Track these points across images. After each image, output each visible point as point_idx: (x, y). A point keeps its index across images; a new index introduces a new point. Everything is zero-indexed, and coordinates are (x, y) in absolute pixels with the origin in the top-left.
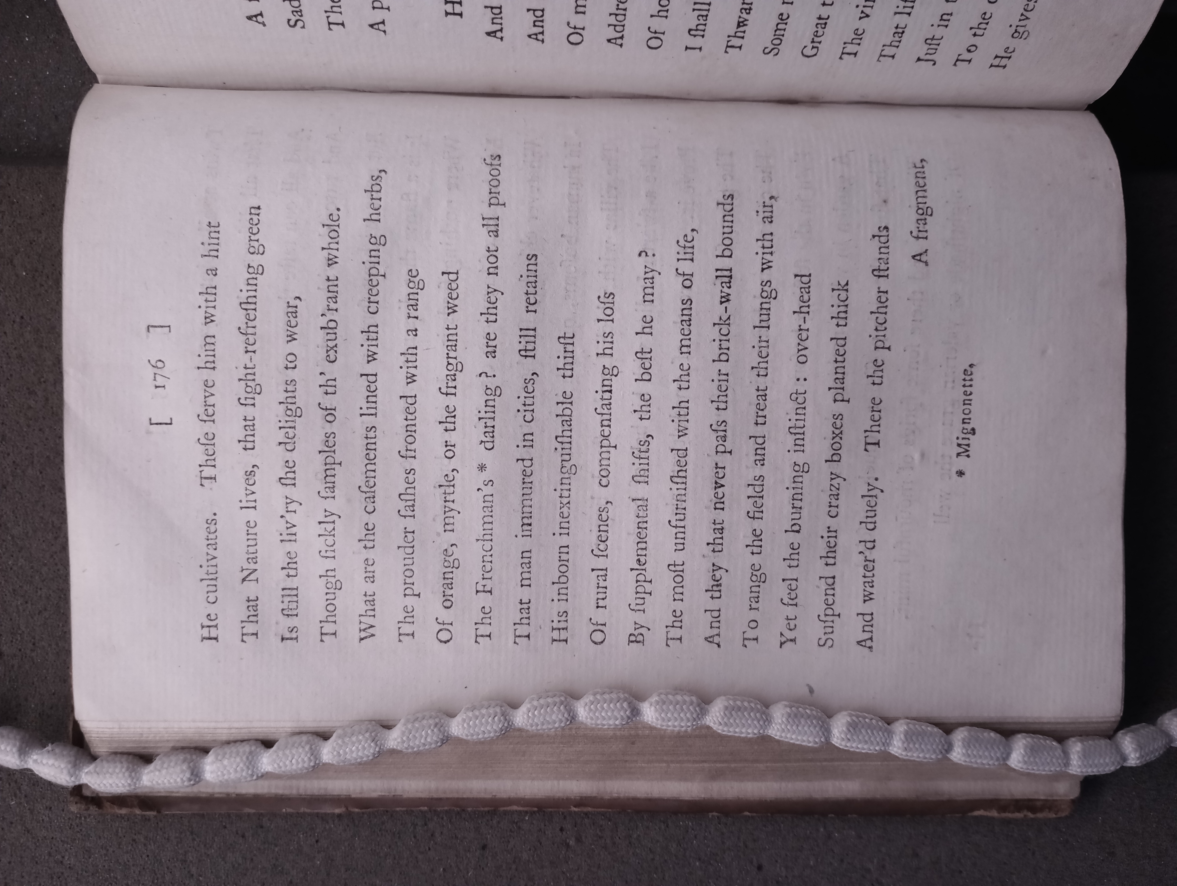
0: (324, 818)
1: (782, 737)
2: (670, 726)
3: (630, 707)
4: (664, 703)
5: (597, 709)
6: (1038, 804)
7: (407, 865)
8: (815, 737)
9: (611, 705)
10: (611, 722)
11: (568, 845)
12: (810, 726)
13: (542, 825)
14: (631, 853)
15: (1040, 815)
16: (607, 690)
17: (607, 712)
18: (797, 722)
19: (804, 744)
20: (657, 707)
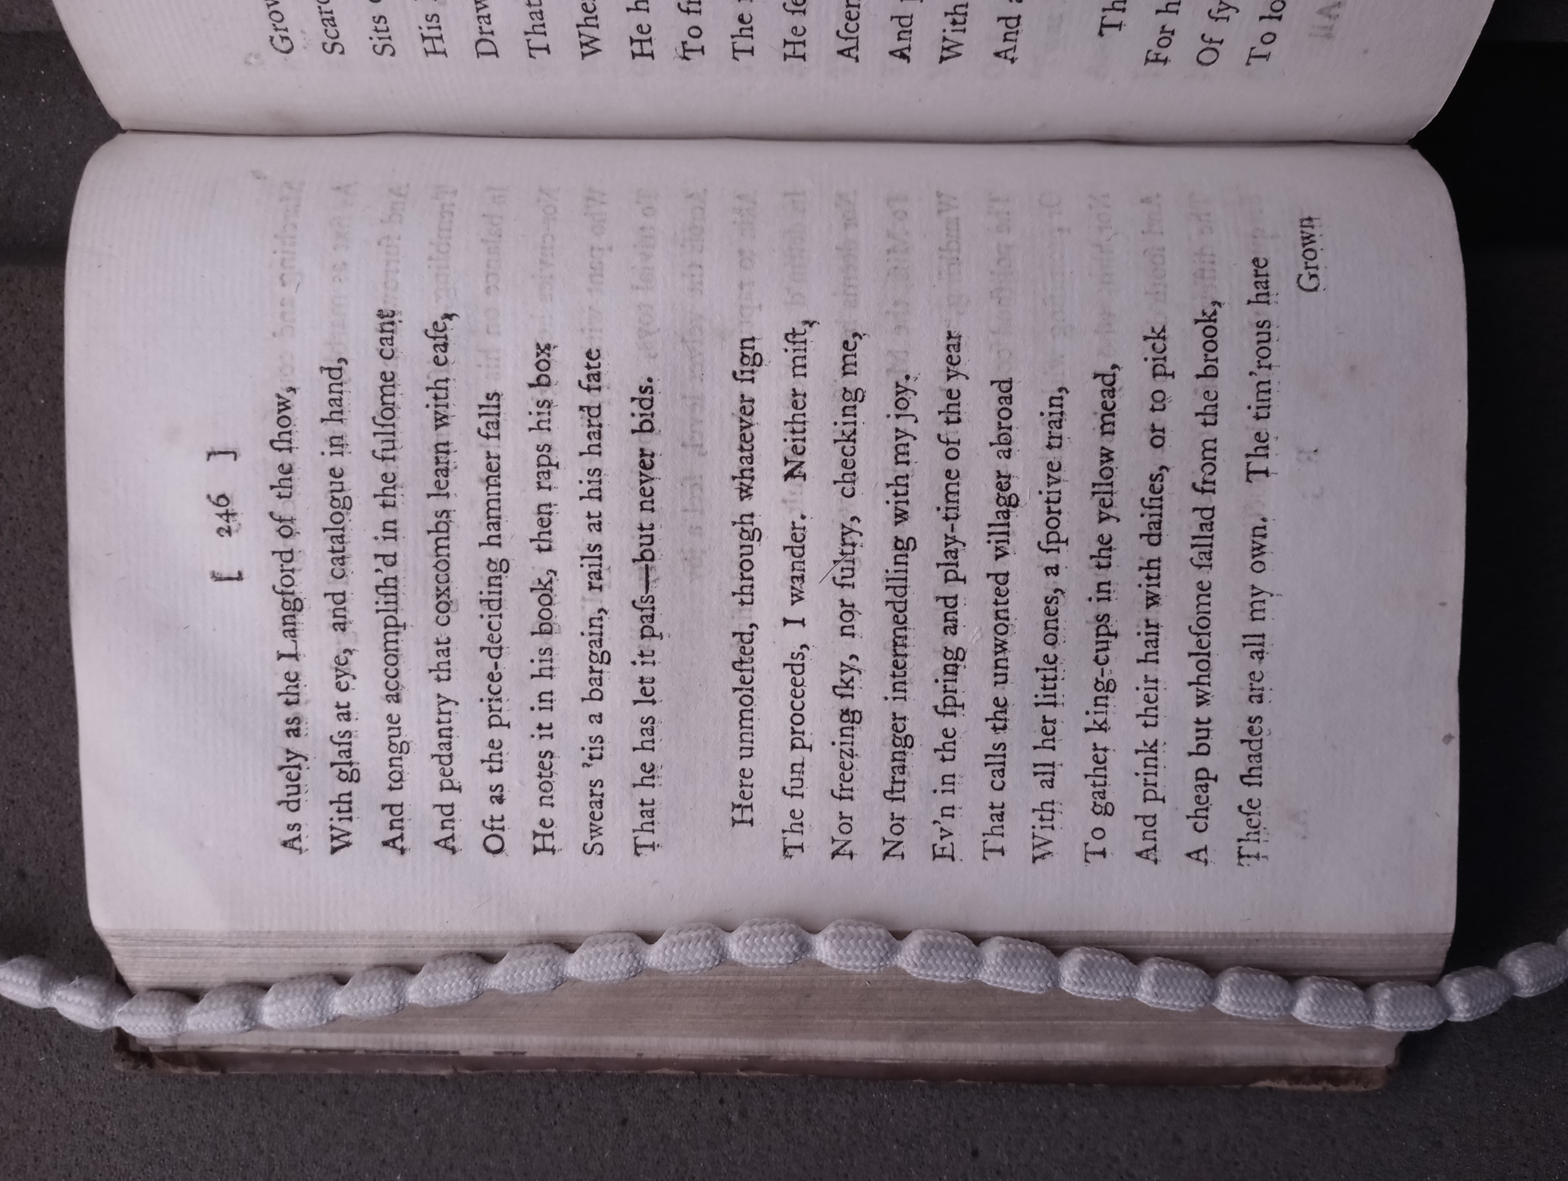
0: (423, 1081)
1: (996, 983)
2: (849, 967)
3: (797, 941)
4: (843, 936)
5: (754, 944)
6: (1343, 1073)
7: (527, 1143)
8: (1040, 982)
9: (773, 939)
10: (773, 961)
11: (729, 1121)
12: (1032, 968)
13: (697, 1094)
14: (810, 1132)
15: (1343, 1088)
16: (767, 919)
17: (767, 947)
18: (1016, 964)
19: (1025, 991)
20: (834, 941)
